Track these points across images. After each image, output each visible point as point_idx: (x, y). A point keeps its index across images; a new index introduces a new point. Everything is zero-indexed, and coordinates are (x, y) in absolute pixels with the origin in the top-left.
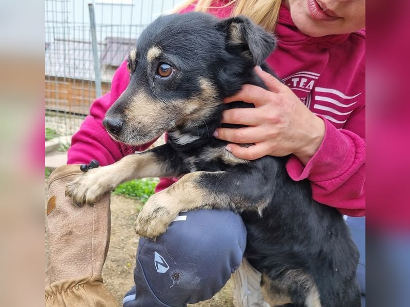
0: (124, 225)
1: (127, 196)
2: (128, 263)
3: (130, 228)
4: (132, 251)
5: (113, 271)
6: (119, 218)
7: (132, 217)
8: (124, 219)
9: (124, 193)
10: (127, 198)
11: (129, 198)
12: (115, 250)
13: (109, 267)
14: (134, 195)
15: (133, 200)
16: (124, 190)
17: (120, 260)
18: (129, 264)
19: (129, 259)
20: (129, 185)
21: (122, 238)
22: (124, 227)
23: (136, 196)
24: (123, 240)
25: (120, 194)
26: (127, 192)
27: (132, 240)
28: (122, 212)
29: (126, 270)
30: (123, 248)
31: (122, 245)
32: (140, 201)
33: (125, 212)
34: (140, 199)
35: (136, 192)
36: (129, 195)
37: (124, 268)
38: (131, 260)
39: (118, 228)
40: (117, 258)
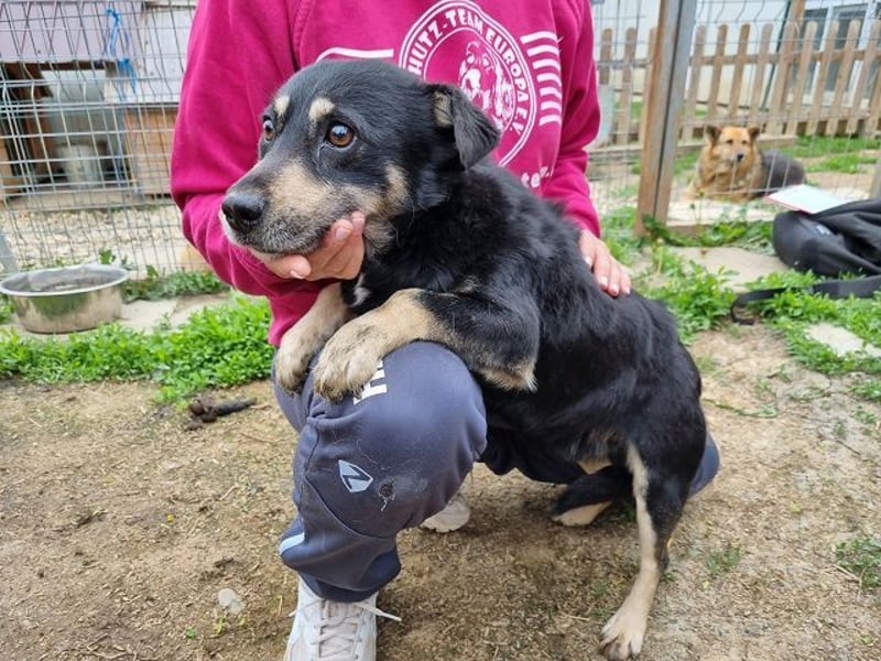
0: (132, 443)
1: (118, 378)
2: (166, 515)
3: (148, 444)
4: (169, 488)
5: (138, 541)
6: (116, 432)
7: (145, 420)
8: (128, 429)
9: (107, 373)
10: (118, 383)
11: (124, 382)
12: (128, 499)
13: (127, 538)
14: (134, 371)
15: (136, 384)
16: (107, 368)
17: (147, 515)
18: (170, 517)
19: (164, 507)
20: (116, 353)
21: (137, 469)
22: (133, 446)
23: (140, 372)
24: (138, 474)
25: (100, 378)
26: (115, 370)
27: (160, 467)
28: (116, 417)
29: (167, 531)
30: (145, 490)
31: (140, 485)
32: (152, 382)
33: (125, 414)
34: (151, 378)
35: (137, 364)
36: (121, 374)
37: (161, 528)
38: (171, 507)
39: (119, 453)
40: (138, 515)
